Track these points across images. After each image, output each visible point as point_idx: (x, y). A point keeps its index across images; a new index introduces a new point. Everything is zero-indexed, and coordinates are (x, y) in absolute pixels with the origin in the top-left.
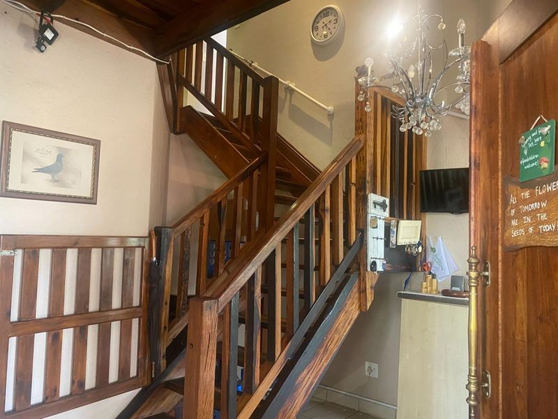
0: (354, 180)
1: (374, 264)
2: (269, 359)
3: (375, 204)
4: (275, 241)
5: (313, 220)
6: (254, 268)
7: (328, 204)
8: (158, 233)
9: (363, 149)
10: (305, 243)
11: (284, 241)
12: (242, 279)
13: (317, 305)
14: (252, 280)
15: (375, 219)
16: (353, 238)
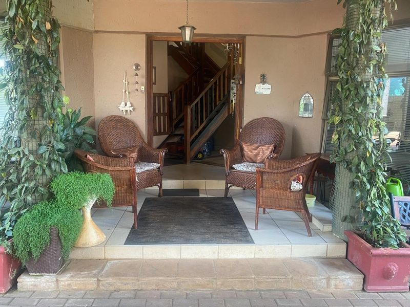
0: (226, 76)
1: (232, 101)
2: (202, 122)
3: (233, 83)
4: (203, 94)
5: (214, 87)
6: (198, 99)
7: (218, 83)
8: (170, 92)
9: (230, 66)
10: (211, 96)
11: (205, 94)
12: (196, 102)
13: (215, 110)
14: (197, 103)
15: (232, 88)
16: (226, 93)
